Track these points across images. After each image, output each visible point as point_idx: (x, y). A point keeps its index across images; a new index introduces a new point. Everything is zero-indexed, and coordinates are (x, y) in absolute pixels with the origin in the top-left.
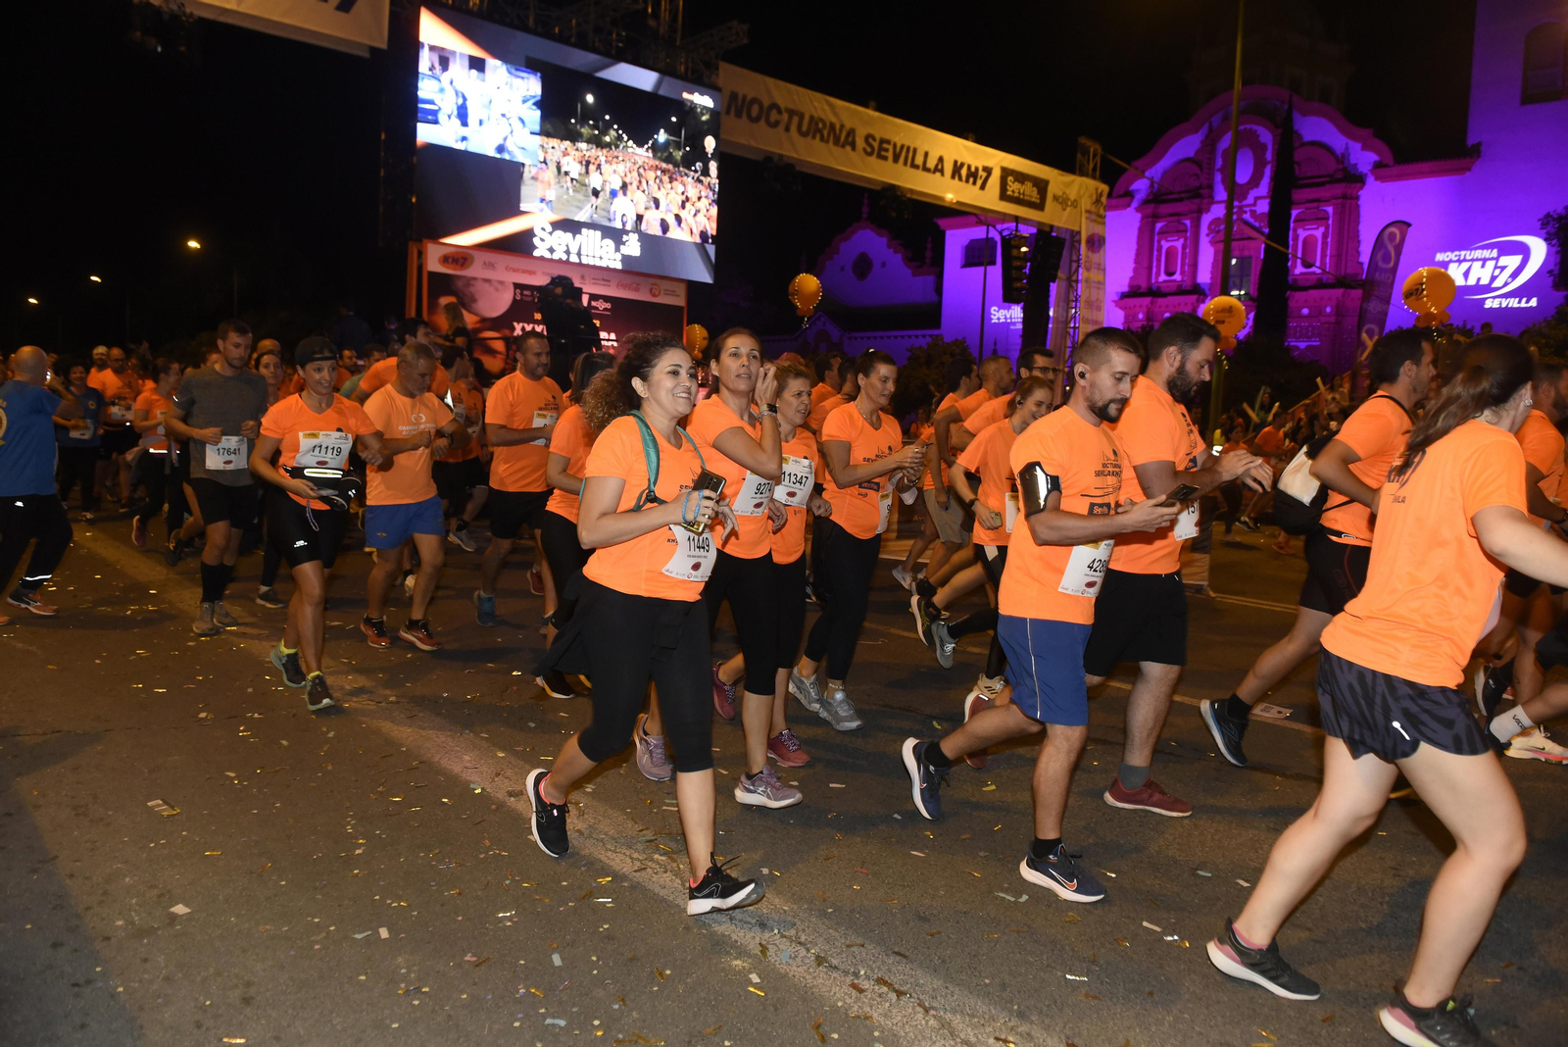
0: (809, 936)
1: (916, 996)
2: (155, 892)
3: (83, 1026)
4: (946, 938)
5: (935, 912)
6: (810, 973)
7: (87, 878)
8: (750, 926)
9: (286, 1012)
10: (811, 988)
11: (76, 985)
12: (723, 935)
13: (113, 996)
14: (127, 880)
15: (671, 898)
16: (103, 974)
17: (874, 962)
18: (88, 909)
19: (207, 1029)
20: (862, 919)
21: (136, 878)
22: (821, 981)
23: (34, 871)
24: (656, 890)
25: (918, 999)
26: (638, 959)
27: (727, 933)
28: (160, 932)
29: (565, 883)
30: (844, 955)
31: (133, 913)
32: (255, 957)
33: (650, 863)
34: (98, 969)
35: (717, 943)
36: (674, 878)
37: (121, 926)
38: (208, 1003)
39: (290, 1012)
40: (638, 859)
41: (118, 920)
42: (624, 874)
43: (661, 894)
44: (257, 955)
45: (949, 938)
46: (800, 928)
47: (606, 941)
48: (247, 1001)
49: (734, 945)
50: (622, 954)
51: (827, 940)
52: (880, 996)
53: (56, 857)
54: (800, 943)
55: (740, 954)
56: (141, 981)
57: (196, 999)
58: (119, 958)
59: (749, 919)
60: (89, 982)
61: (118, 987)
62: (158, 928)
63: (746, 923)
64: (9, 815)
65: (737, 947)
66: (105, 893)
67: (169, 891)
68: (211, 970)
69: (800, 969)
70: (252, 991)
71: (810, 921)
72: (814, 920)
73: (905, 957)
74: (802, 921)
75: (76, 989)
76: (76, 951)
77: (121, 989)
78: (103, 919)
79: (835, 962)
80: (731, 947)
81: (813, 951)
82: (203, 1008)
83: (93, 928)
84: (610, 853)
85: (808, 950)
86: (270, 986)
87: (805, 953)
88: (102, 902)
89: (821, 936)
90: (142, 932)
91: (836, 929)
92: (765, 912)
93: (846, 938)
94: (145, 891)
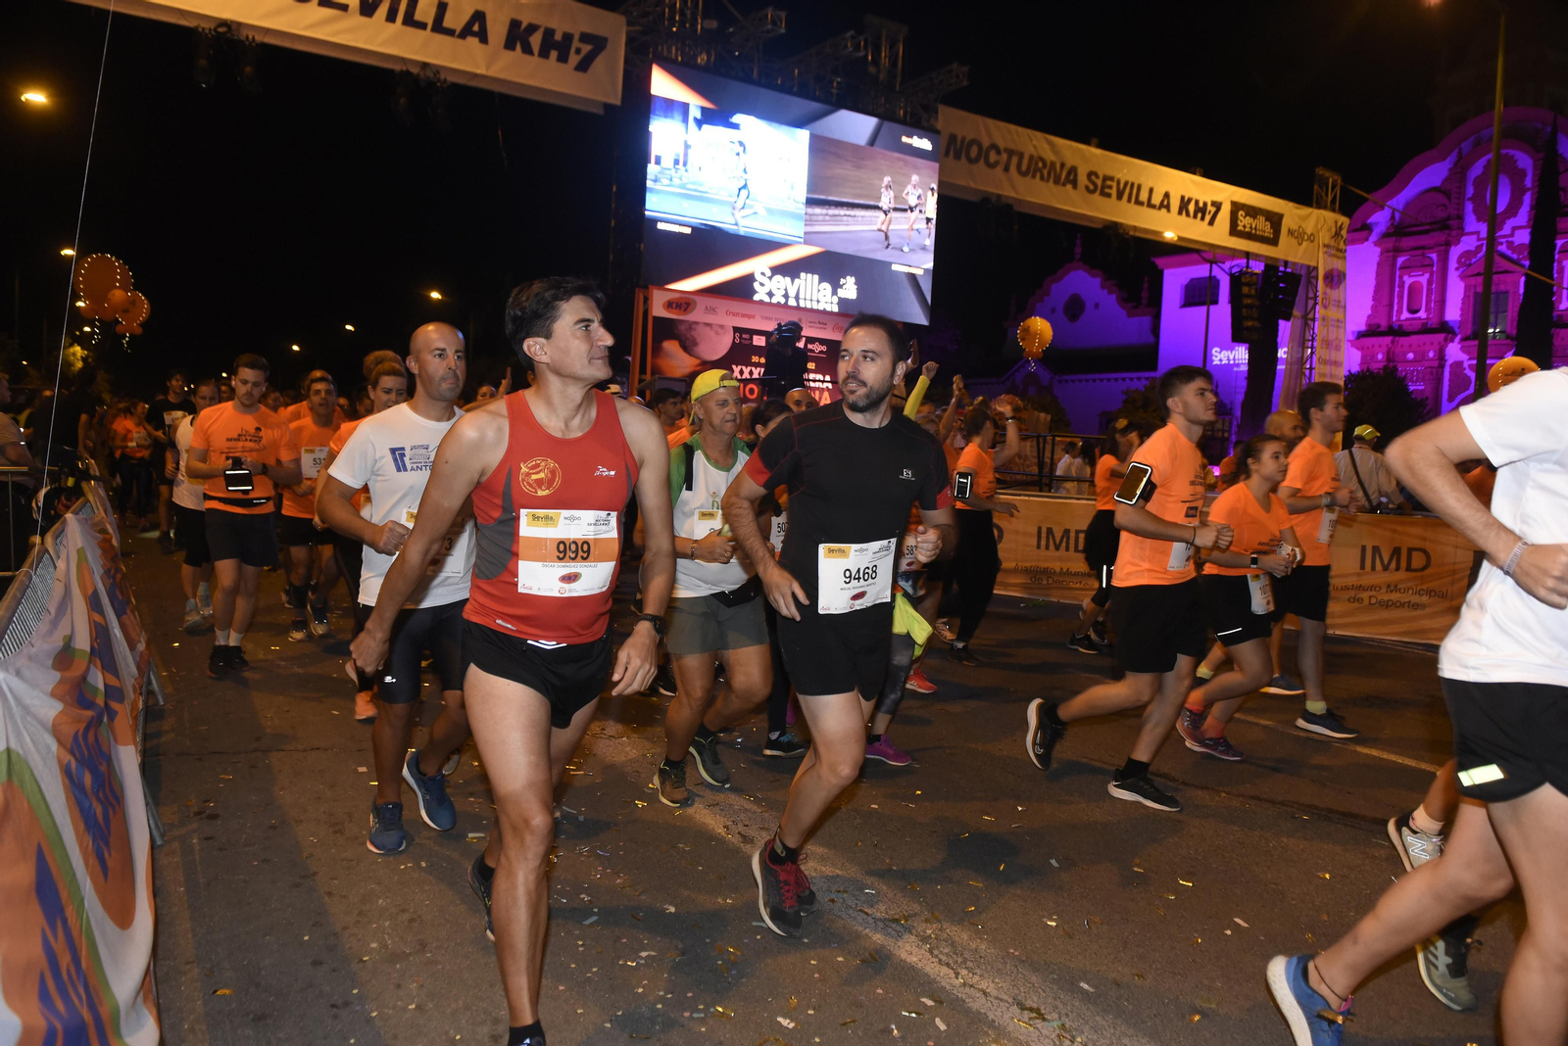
2: (406, 916)
4: (1229, 1037)
7: (345, 897)
8: (1007, 1005)
11: (333, 1006)
12: (979, 1013)
13: (369, 1020)
14: (380, 901)
15: (920, 965)
16: (360, 996)
18: (345, 928)
20: (1131, 1007)
21: (389, 901)
23: (297, 885)
27: (982, 1011)
28: (411, 958)
31: (386, 936)
33: (894, 926)
34: (355, 991)
35: (973, 1021)
36: (921, 944)
37: (375, 949)
38: (458, 1037)
41: (373, 942)
42: (867, 935)
43: (908, 960)
45: (1233, 1038)
46: (1063, 1012)
49: (992, 1024)
50: (872, 1024)
51: (1095, 1029)
53: (315, 873)
55: (999, 1034)
56: (394, 1008)
57: (447, 1033)
58: (374, 981)
59: (1005, 997)
60: (346, 1004)
61: (372, 1011)
62: (410, 954)
63: (1001, 1000)
64: (273, 827)
65: (995, 1028)
66: (360, 913)
67: (420, 916)
68: (461, 1003)
71: (1073, 1005)
72: (1077, 1004)
74: (1064, 1004)
75: (335, 1010)
76: (334, 970)
77: (374, 1014)
78: (359, 940)
80: (989, 1027)
81: (1079, 1040)
83: (350, 948)
84: (851, 911)
88: (358, 922)
89: (1086, 1023)
90: (395, 957)
91: (1103, 1017)
92: (1022, 989)
93: (1115, 1028)
94: (397, 914)
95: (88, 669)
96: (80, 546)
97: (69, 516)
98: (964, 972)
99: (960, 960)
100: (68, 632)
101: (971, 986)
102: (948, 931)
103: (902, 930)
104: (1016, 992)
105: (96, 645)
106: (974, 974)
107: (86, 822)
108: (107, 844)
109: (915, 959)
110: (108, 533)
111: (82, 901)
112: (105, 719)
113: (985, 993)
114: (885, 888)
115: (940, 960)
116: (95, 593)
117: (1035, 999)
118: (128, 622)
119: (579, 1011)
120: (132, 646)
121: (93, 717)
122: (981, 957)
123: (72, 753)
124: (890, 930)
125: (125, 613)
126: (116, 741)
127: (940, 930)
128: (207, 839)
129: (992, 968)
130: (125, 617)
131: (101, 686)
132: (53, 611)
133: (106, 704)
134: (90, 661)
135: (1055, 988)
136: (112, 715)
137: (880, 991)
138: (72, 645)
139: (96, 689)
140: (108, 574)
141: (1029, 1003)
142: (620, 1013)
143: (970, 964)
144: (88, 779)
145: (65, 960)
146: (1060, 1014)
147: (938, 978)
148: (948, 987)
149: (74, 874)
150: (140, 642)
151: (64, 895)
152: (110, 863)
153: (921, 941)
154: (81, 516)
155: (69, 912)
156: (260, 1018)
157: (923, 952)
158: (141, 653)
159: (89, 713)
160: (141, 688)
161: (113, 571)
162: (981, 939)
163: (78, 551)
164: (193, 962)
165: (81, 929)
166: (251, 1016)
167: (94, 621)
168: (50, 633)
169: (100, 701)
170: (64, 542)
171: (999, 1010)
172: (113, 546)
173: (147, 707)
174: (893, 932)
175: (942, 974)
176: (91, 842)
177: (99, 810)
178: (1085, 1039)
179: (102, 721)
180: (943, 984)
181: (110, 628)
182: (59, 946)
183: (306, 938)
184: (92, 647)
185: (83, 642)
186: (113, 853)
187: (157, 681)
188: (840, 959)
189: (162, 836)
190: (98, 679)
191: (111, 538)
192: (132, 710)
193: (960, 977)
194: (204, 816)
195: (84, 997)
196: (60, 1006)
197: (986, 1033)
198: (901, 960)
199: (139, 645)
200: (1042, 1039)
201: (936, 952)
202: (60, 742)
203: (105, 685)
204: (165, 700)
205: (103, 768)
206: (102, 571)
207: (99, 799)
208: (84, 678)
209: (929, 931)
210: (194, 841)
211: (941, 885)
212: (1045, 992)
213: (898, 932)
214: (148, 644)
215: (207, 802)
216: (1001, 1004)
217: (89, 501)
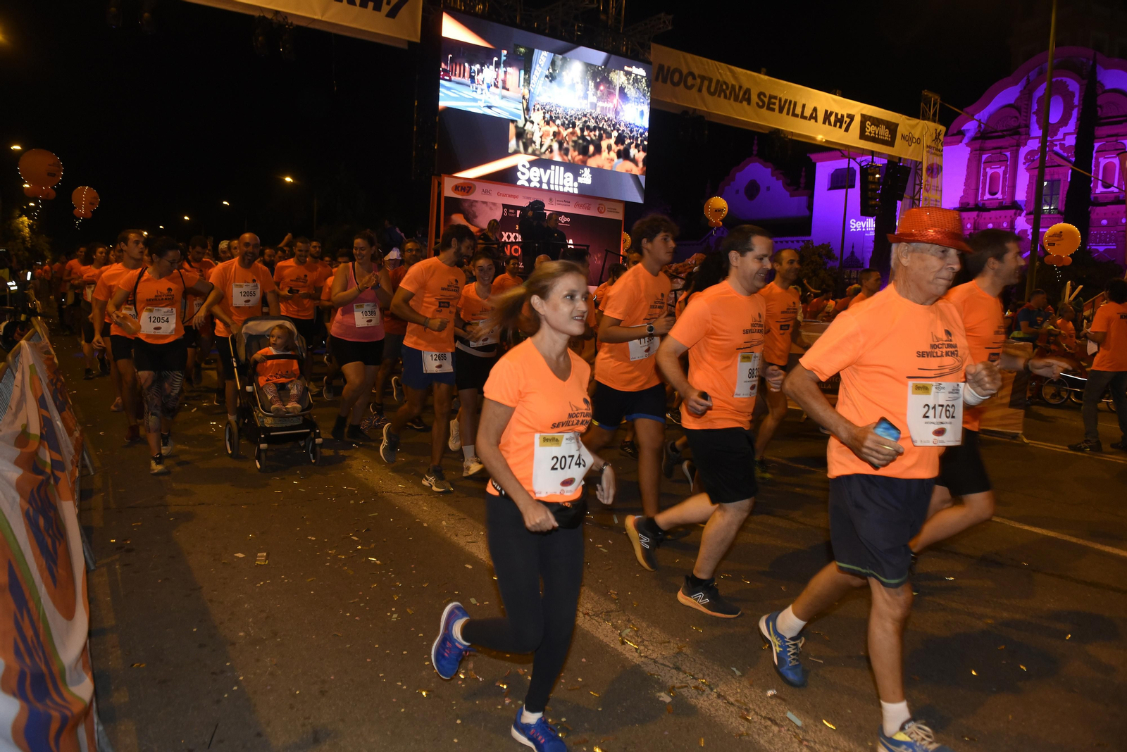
0: (712, 679)
1: (793, 730)
2: (264, 615)
3: (218, 702)
6: (713, 706)
7: (221, 603)
9: (349, 703)
10: (714, 717)
11: (213, 673)
13: (238, 682)
14: (246, 605)
16: (231, 667)
17: (761, 702)
18: (221, 623)
19: (297, 710)
21: (252, 605)
22: (721, 713)
23: (188, 596)
24: (602, 637)
25: (795, 732)
27: (652, 673)
28: (267, 642)
30: (739, 695)
31: (250, 628)
33: (597, 618)
34: (228, 664)
37: (242, 636)
38: (298, 692)
39: (351, 703)
41: (241, 632)
43: (605, 641)
44: (330, 662)
48: (323, 693)
49: (657, 682)
52: (766, 727)
53: (201, 588)
56: (255, 674)
57: (290, 690)
58: (241, 657)
59: (668, 664)
60: (222, 672)
61: (239, 677)
62: (266, 639)
64: (173, 557)
66: (232, 614)
67: (273, 615)
68: (300, 670)
69: (706, 703)
70: (326, 687)
71: (713, 669)
72: (716, 668)
73: (784, 700)
74: (707, 668)
75: (214, 676)
76: (214, 651)
77: (241, 678)
78: (231, 631)
79: (732, 700)
81: (715, 691)
82: (294, 696)
83: (225, 636)
85: (712, 690)
88: (230, 619)
89: (721, 680)
90: (256, 641)
92: (680, 659)
93: (740, 683)
94: (258, 613)
95: (38, 448)
96: (31, 363)
97: (23, 342)
98: (642, 648)
99: (640, 640)
100: (25, 422)
101: (646, 657)
102: (633, 622)
104: (676, 660)
105: (44, 433)
106: (648, 649)
108: (55, 564)
109: (609, 640)
110: (51, 354)
111: (39, 599)
112: (52, 482)
113: (655, 662)
114: (592, 594)
116: (43, 396)
117: (688, 665)
118: (66, 416)
119: (381, 675)
120: (70, 433)
121: (43, 480)
122: (654, 638)
123: (30, 504)
124: (594, 621)
125: (65, 411)
126: (60, 497)
127: (628, 621)
128: (126, 565)
129: (661, 645)
130: (64, 413)
131: (48, 460)
132: (14, 407)
133: (53, 472)
134: (40, 443)
135: (702, 657)
136: (57, 480)
137: (584, 660)
138: (27, 431)
139: (46, 462)
140: (52, 383)
141: (684, 667)
143: (646, 643)
144: (41, 522)
145: (29, 633)
146: (704, 674)
147: (624, 652)
148: (630, 658)
149: (34, 581)
150: (76, 430)
151: (27, 596)
152: (58, 577)
153: (614, 628)
154: (32, 342)
155: (31, 604)
156: (162, 682)
157: (615, 635)
158: (77, 438)
159: (41, 477)
160: (77, 464)
161: (54, 381)
162: (655, 626)
163: (30, 367)
164: (117, 647)
165: (40, 616)
166: (157, 681)
167: (42, 415)
168: (13, 422)
169: (48, 470)
170: (21, 360)
171: (663, 672)
172: (55, 363)
173: (81, 476)
174: (596, 623)
176: (44, 563)
177: (49, 541)
178: (719, 690)
179: (50, 483)
180: (627, 656)
181: (54, 421)
182: (26, 625)
183: (195, 630)
184: (41, 434)
185: (35, 429)
186: (60, 571)
187: (89, 458)
189: (95, 563)
190: (47, 456)
191: (52, 359)
192: (71, 477)
193: (639, 651)
194: (123, 550)
195: (42, 658)
196: (28, 660)
198: (600, 641)
199: (75, 432)
202: (22, 496)
203: (52, 460)
204: (94, 469)
205: (52, 515)
206: (47, 381)
207: (50, 536)
208: (36, 453)
209: (619, 622)
210: (117, 567)
211: (631, 592)
212: (695, 660)
213: (599, 623)
214: (81, 434)
215: (126, 540)
216: (665, 668)
217: (37, 331)
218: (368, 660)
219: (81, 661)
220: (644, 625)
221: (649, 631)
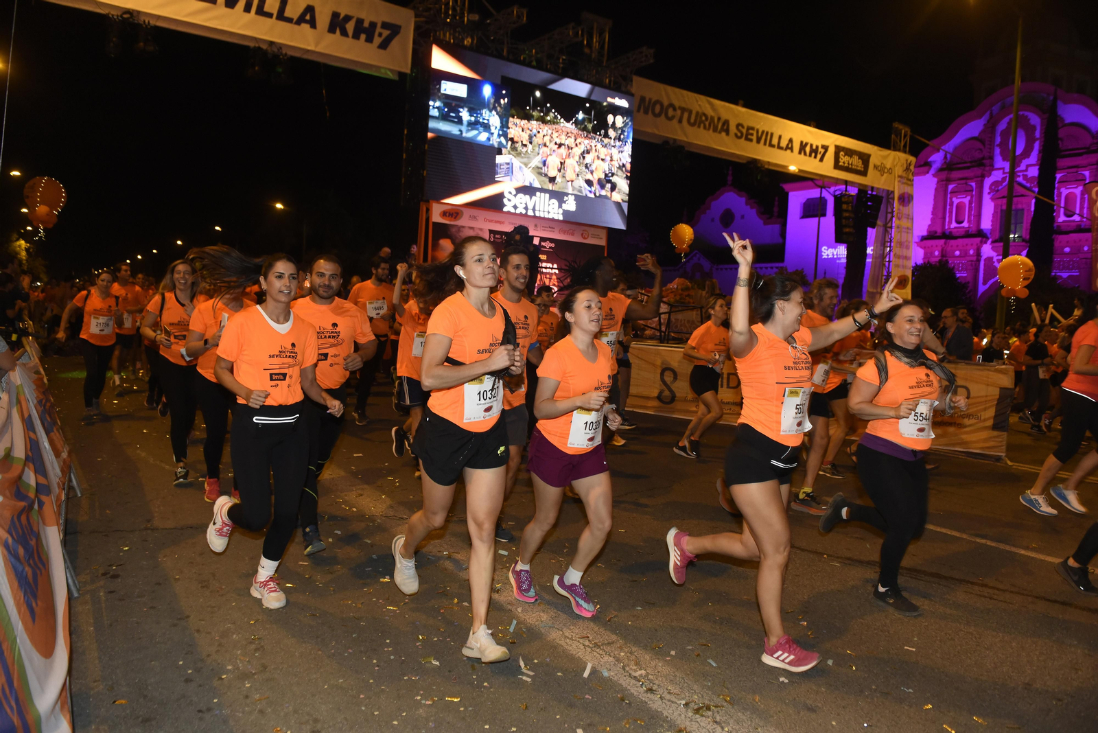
0: (722, 717)
5: (819, 705)
7: (209, 633)
8: (676, 705)
11: (200, 711)
12: (658, 712)
14: (235, 636)
15: (616, 679)
16: (219, 704)
18: (209, 656)
20: (762, 706)
21: (240, 636)
23: (175, 625)
26: (594, 725)
27: (659, 710)
28: (256, 677)
29: (536, 661)
31: (238, 661)
32: (320, 701)
33: (598, 650)
34: (215, 701)
35: (652, 717)
36: (617, 663)
37: (230, 670)
40: (589, 646)
41: (229, 665)
42: (579, 657)
43: (608, 675)
44: (321, 699)
47: (569, 708)
49: (665, 719)
51: (737, 722)
53: (188, 617)
54: (716, 722)
55: (671, 727)
56: (243, 713)
58: (229, 693)
59: (675, 700)
60: (209, 710)
62: (255, 673)
63: (673, 702)
64: (159, 584)
65: (668, 722)
66: (220, 645)
67: (262, 647)
68: (291, 708)
70: (319, 726)
75: (200, 714)
76: (200, 686)
78: (219, 664)
80: (664, 721)
81: (726, 729)
83: (213, 670)
84: (568, 640)
86: (331, 724)
87: (720, 730)
88: (218, 651)
89: (732, 717)
90: (245, 676)
91: (743, 713)
93: (751, 721)
94: (246, 645)
95: (23, 471)
96: (19, 383)
98: (647, 682)
100: (9, 445)
101: (652, 692)
102: (636, 654)
103: (604, 653)
105: (30, 454)
106: (653, 684)
107: (19, 582)
108: (35, 597)
109: (612, 674)
110: (41, 374)
111: (15, 639)
112: (36, 506)
113: (662, 698)
115: (630, 674)
116: (30, 416)
118: (55, 438)
119: (376, 713)
120: (57, 454)
121: (25, 507)
122: (659, 672)
123: (9, 532)
124: (595, 653)
125: (53, 431)
126: (44, 523)
127: (630, 653)
128: (111, 592)
129: (666, 679)
130: (52, 434)
131: (33, 483)
133: (36, 496)
134: (25, 465)
135: (710, 693)
136: (41, 504)
137: (588, 696)
138: (11, 454)
139: (29, 485)
140: (40, 402)
142: (404, 714)
143: (651, 677)
144: (21, 551)
147: (629, 687)
148: (635, 693)
149: (9, 619)
150: (64, 452)
152: (37, 610)
153: (617, 661)
155: (6, 646)
156: (146, 721)
157: (618, 669)
158: (64, 459)
159: (23, 504)
160: (64, 485)
161: (44, 401)
162: (658, 659)
163: (18, 387)
164: (99, 681)
165: (14, 659)
166: (140, 719)
167: (30, 438)
169: (32, 494)
171: (671, 709)
172: (44, 383)
173: (68, 498)
174: (598, 655)
175: (631, 684)
176: (22, 597)
177: (30, 573)
178: (731, 729)
179: (33, 509)
180: (632, 691)
181: (40, 442)
183: (181, 663)
184: (27, 458)
185: (19, 452)
186: (39, 603)
187: (76, 480)
188: (559, 674)
189: (78, 590)
190: (31, 478)
191: (43, 378)
192: (57, 501)
193: (644, 686)
194: (108, 576)
195: (15, 706)
197: (662, 726)
198: (603, 674)
199: (63, 454)
200: (700, 729)
201: (627, 669)
203: (37, 483)
204: (81, 493)
205: (33, 543)
206: (35, 401)
207: (30, 565)
208: (20, 477)
209: (622, 654)
210: (101, 594)
211: (631, 621)
212: (703, 696)
213: (601, 655)
214: (70, 453)
215: (111, 566)
216: (673, 705)
217: (26, 351)
218: (362, 696)
219: (59, 703)
220: (648, 657)
221: (653, 664)
